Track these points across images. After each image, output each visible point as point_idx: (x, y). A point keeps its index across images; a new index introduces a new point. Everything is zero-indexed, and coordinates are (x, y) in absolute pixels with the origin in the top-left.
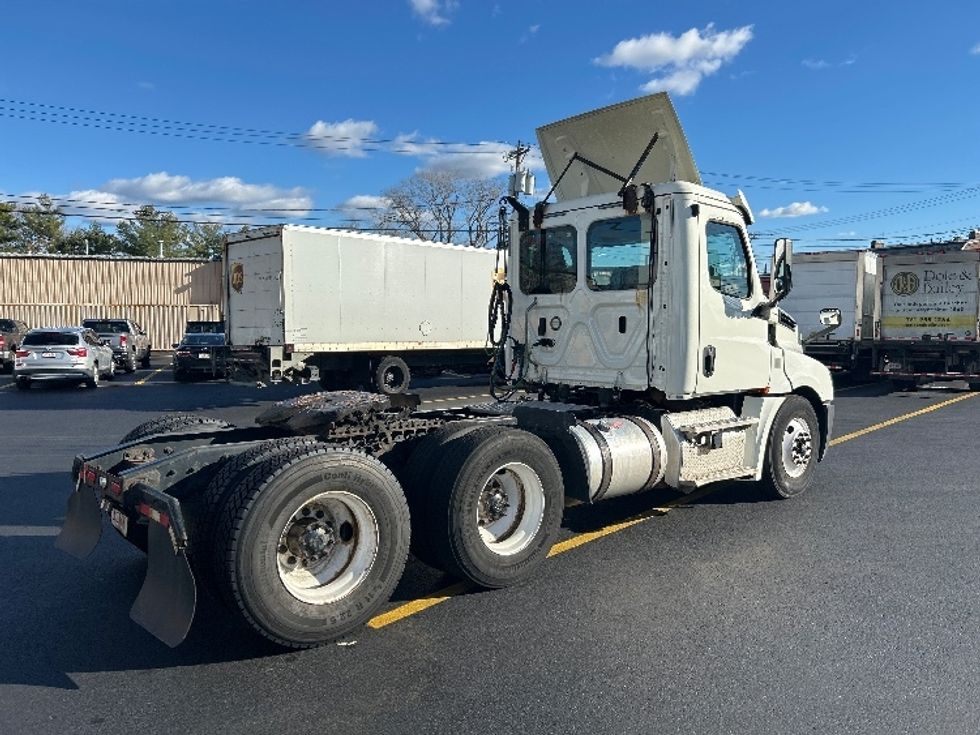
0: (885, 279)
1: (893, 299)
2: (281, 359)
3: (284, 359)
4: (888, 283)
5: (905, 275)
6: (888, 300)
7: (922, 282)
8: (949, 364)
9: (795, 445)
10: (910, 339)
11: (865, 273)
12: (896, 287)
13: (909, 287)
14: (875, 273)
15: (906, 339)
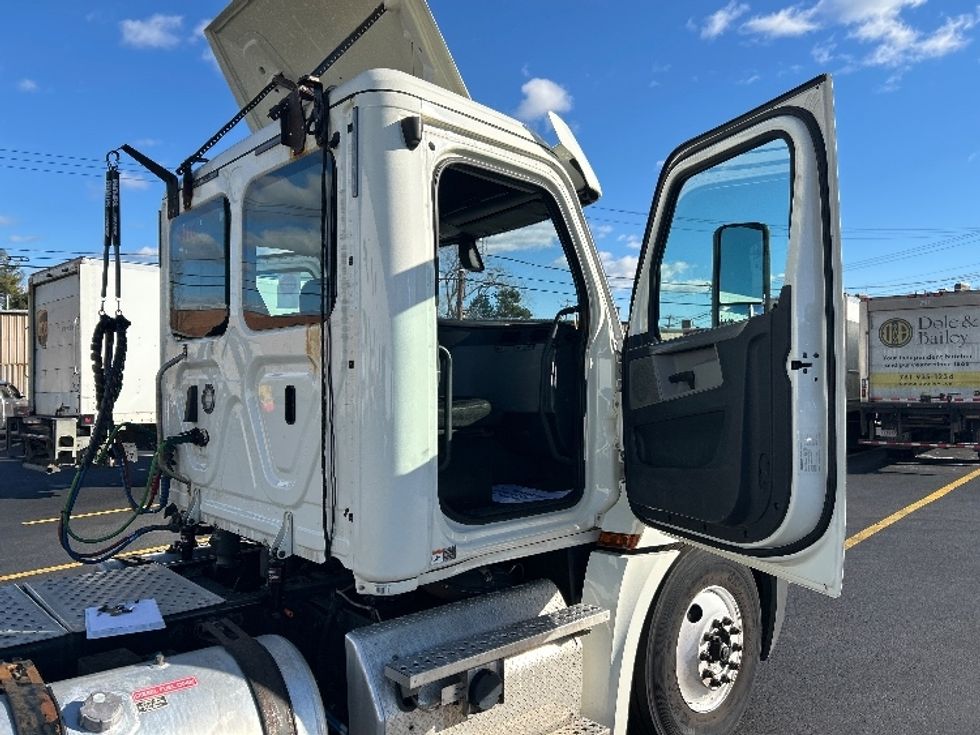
0: (870, 325)
1: (883, 351)
2: (74, 436)
3: (78, 435)
4: (875, 334)
5: (895, 322)
6: (876, 353)
7: (916, 330)
8: (956, 431)
9: (704, 648)
10: (906, 400)
11: (847, 321)
12: (885, 338)
13: (899, 337)
14: (858, 321)
15: (902, 400)
